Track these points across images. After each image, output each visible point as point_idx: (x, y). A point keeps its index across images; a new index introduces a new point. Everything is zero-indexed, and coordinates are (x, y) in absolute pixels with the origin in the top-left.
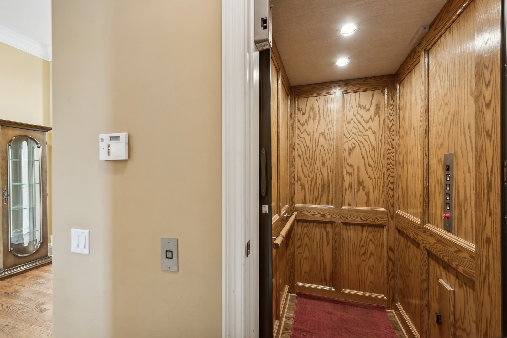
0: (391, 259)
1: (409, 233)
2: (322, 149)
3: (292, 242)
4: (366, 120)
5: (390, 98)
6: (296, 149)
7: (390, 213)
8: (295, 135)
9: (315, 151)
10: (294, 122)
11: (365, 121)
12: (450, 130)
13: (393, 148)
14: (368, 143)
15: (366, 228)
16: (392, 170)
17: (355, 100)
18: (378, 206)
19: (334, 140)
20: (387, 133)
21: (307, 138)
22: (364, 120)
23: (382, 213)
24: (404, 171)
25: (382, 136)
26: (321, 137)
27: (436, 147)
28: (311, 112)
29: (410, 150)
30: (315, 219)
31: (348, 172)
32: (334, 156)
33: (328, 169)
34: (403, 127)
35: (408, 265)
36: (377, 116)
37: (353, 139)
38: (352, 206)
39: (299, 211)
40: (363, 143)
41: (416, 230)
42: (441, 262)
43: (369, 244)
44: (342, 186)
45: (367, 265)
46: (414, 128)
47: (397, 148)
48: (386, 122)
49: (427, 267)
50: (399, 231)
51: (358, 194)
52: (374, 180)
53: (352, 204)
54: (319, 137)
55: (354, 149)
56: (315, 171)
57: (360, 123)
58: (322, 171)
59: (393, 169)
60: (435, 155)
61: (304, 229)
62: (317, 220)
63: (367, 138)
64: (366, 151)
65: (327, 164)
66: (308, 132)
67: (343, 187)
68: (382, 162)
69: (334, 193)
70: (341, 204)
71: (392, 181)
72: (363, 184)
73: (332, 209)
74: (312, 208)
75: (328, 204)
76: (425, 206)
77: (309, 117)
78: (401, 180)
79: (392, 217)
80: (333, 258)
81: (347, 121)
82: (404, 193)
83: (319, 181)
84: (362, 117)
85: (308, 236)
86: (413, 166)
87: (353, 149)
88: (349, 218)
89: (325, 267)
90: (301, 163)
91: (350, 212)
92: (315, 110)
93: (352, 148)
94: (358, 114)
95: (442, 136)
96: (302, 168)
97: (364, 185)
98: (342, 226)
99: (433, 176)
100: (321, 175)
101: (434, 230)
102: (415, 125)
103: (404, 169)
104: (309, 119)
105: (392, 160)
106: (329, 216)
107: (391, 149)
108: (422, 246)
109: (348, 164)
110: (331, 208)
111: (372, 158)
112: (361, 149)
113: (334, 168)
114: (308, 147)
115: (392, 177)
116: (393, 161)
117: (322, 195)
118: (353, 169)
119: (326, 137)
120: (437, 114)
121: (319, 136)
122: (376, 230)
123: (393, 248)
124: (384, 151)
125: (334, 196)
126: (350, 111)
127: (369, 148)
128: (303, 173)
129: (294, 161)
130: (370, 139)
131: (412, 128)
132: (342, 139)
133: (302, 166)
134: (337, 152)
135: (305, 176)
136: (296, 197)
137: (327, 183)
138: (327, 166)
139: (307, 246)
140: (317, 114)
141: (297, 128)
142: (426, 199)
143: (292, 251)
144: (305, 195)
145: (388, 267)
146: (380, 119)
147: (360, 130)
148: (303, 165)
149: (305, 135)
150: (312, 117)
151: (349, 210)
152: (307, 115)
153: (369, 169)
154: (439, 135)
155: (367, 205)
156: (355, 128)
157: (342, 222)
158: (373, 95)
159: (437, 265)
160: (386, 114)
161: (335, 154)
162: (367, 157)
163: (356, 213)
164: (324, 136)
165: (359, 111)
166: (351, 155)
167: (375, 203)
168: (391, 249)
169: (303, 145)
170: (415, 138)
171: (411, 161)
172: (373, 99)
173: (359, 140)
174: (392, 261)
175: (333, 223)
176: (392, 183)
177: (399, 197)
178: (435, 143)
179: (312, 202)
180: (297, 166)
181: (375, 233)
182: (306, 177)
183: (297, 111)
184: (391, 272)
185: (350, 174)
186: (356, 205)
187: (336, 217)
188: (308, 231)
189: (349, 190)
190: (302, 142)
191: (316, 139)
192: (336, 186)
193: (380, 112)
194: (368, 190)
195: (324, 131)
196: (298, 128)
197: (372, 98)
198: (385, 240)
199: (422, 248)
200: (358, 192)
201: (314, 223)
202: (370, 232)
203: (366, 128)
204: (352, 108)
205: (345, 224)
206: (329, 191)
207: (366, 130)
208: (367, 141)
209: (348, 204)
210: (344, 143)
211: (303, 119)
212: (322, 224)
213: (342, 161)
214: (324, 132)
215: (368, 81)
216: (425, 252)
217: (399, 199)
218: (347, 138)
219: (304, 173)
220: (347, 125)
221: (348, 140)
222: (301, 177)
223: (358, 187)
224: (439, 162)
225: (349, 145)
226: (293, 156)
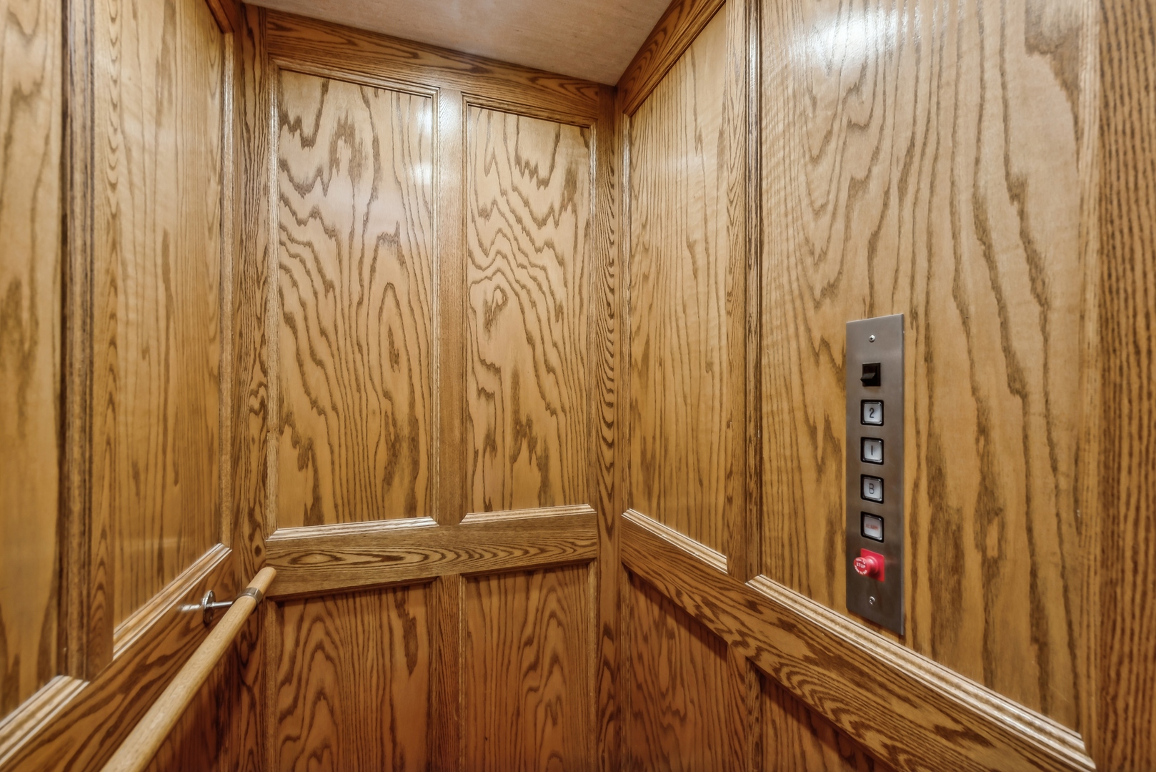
0: (606, 663)
1: (679, 594)
2: (390, 301)
3: (252, 705)
4: (540, 216)
5: (604, 158)
6: (273, 288)
7: (606, 520)
8: (266, 223)
9: (360, 303)
10: (260, 168)
11: (535, 219)
12: (879, 227)
13: (612, 316)
14: (543, 293)
15: (537, 578)
16: (609, 384)
17: (505, 139)
18: (573, 499)
19: (435, 267)
20: (597, 269)
21: (325, 247)
22: (531, 212)
23: (584, 520)
24: (651, 389)
25: (582, 274)
26: (384, 251)
27: (802, 298)
28: (341, 143)
29: (673, 319)
30: (361, 583)
31: (483, 389)
32: (436, 330)
33: (411, 377)
34: (646, 250)
35: (667, 690)
36: (570, 208)
37: (499, 274)
38: (496, 511)
39: (288, 559)
40: (529, 292)
41: (707, 589)
42: (829, 733)
43: (547, 630)
44: (464, 440)
45: (541, 701)
46: (691, 247)
47: (625, 315)
48: (592, 233)
49: (756, 730)
50: (632, 576)
51: (516, 465)
52: (561, 415)
53: (496, 501)
54: (376, 251)
55: (501, 310)
56: (358, 385)
57: (519, 220)
58: (389, 385)
59: (612, 380)
60: (797, 329)
61: (310, 630)
62: (369, 582)
63: (540, 275)
64: (539, 321)
65: (409, 360)
66: (328, 222)
67: (466, 444)
68: (582, 359)
69: (436, 467)
70: (461, 507)
71: (609, 418)
72: (531, 433)
73: (428, 529)
74: (345, 540)
75: (411, 512)
76: (751, 510)
77: (334, 162)
78: (639, 415)
79: (610, 531)
80: (429, 715)
81: (480, 208)
82: (649, 455)
83: (375, 427)
84: (526, 203)
85: (328, 658)
86: (686, 372)
87: (500, 307)
88: (487, 556)
89: (402, 758)
90: (298, 349)
91: (491, 533)
92: (357, 140)
93: (494, 305)
94: (515, 189)
95: (834, 254)
96: (303, 374)
97: (534, 433)
98: (462, 588)
99: (786, 406)
100: (385, 404)
101: (797, 606)
102: (697, 235)
103: (651, 382)
104: (334, 170)
105: (610, 353)
106: (417, 558)
107: (608, 318)
108: (740, 653)
109: (483, 362)
110: (422, 529)
111: (555, 345)
112: (523, 312)
113: (436, 376)
114: (329, 286)
115: (610, 405)
116: (612, 356)
117: (388, 480)
118: (500, 379)
119: (404, 253)
120: (802, 178)
121: (377, 246)
122: (567, 578)
123: (612, 626)
124: (589, 325)
125: (436, 479)
126: (487, 172)
127: (548, 312)
128: (308, 393)
129: (263, 341)
130: (549, 281)
131: (684, 244)
132: (464, 269)
133: (301, 365)
134: (444, 314)
135: (317, 408)
136: (272, 498)
137: (410, 433)
138: (409, 365)
139: (325, 698)
140: (366, 158)
141: (274, 197)
142: (752, 485)
143: (250, 743)
144: (316, 487)
145: (599, 691)
146: (577, 219)
147: (521, 246)
148: (307, 358)
149: (312, 232)
150: (344, 165)
151: (487, 527)
152: (320, 153)
153: (548, 380)
154: (817, 251)
155: (543, 500)
156: (505, 236)
157: (463, 575)
158: (558, 137)
159: (807, 736)
160: (593, 208)
161: (437, 321)
162: (542, 339)
163: (511, 533)
164: (394, 247)
165: (516, 182)
166: (493, 329)
167: (564, 492)
168: (607, 632)
169: (308, 273)
170: (696, 277)
171: (677, 356)
172: (557, 149)
173: (517, 282)
174: (609, 668)
175: (431, 583)
176: (610, 425)
177: (630, 468)
178: (795, 286)
179: (348, 512)
180: (279, 360)
181: (566, 590)
182: (321, 412)
183: (274, 122)
184: (608, 702)
185: (490, 396)
186: (508, 504)
187: (443, 556)
188: (328, 634)
189: (487, 454)
190: (303, 262)
191: (362, 256)
192: (442, 442)
193: (577, 197)
194: (546, 449)
195: (397, 229)
196: (284, 199)
197: (556, 146)
198: (592, 605)
199: (742, 663)
200: (514, 459)
201: (354, 598)
202: (552, 590)
203: (539, 243)
204: (496, 164)
205: (473, 578)
206: (415, 464)
207: (539, 250)
208: (540, 288)
209: (482, 505)
210: (469, 285)
211: (306, 163)
212: (391, 596)
213: (463, 348)
214: (397, 234)
215: (542, 82)
216: (752, 677)
217: (630, 476)
218: (479, 267)
219: (313, 396)
220: (480, 221)
221: (481, 274)
222: (295, 410)
223: (516, 440)
224: (817, 355)
225: (485, 293)
226: (259, 319)
